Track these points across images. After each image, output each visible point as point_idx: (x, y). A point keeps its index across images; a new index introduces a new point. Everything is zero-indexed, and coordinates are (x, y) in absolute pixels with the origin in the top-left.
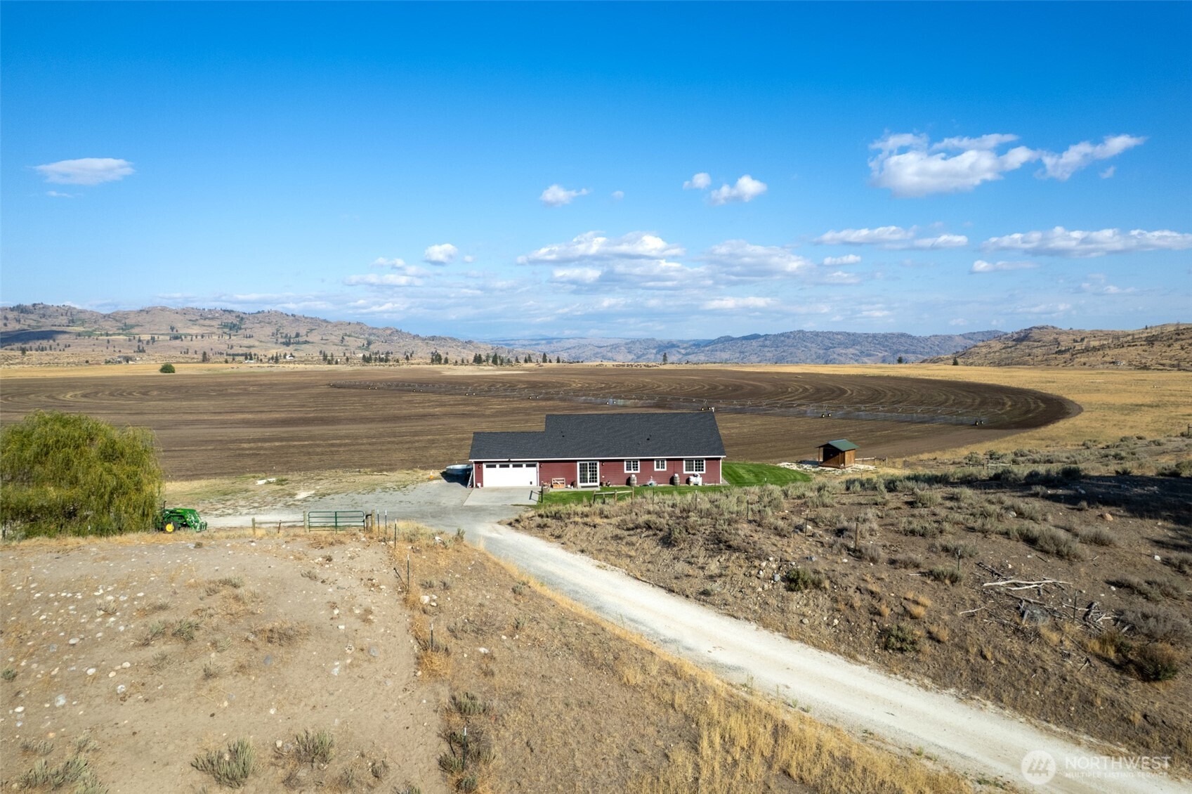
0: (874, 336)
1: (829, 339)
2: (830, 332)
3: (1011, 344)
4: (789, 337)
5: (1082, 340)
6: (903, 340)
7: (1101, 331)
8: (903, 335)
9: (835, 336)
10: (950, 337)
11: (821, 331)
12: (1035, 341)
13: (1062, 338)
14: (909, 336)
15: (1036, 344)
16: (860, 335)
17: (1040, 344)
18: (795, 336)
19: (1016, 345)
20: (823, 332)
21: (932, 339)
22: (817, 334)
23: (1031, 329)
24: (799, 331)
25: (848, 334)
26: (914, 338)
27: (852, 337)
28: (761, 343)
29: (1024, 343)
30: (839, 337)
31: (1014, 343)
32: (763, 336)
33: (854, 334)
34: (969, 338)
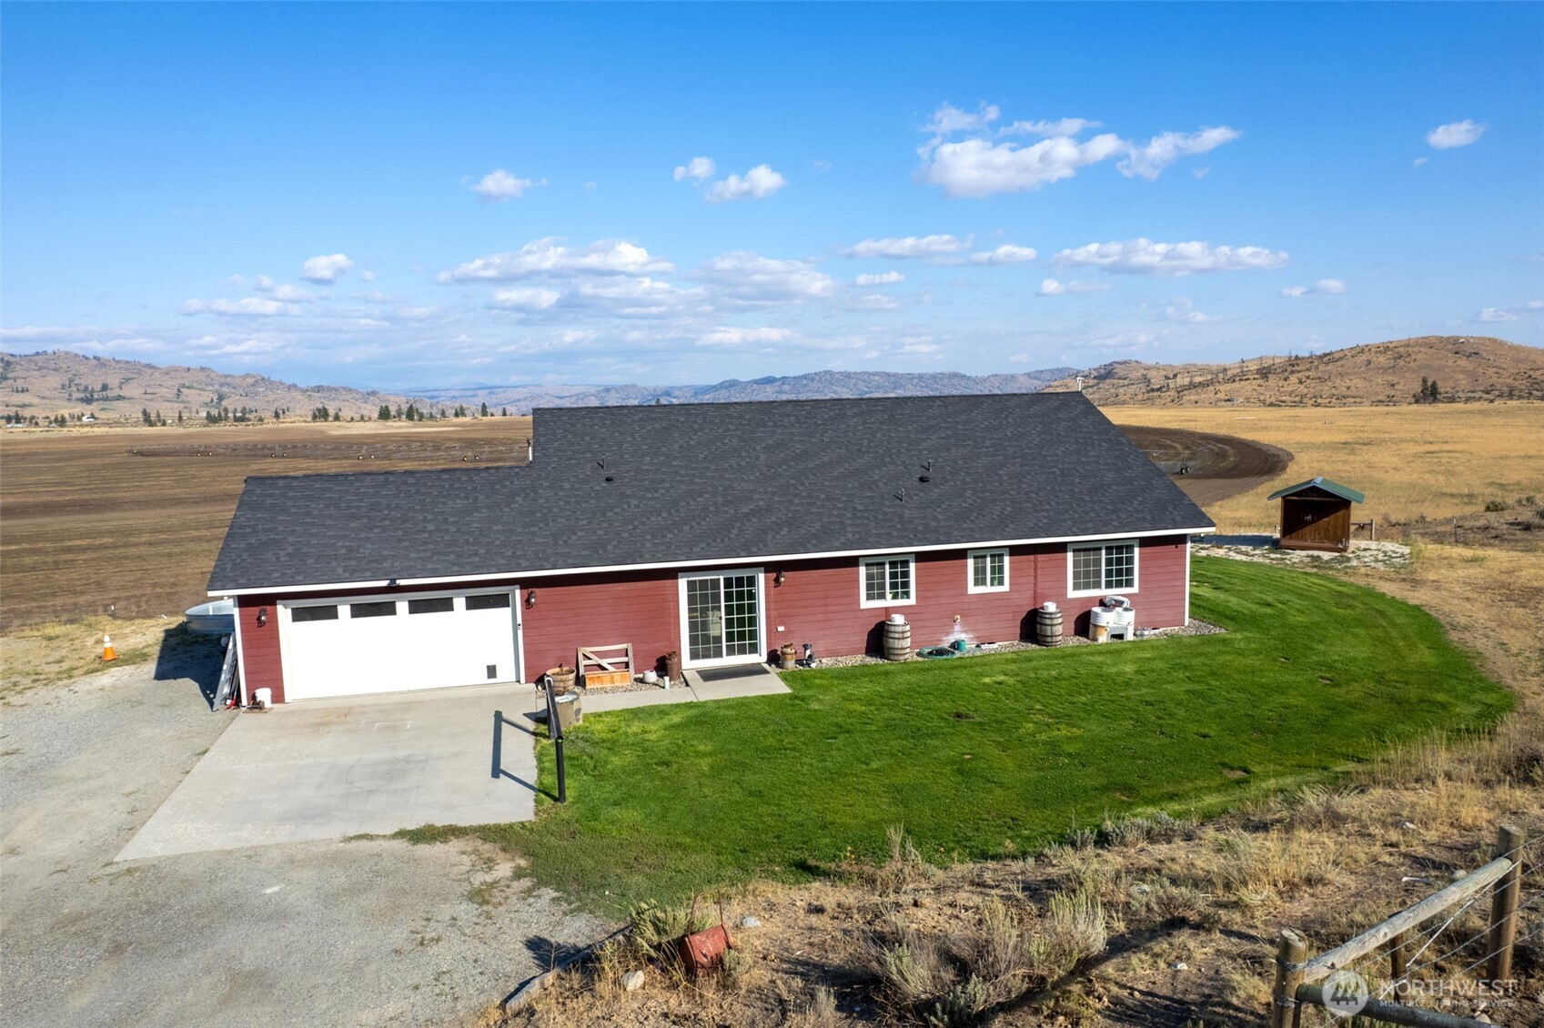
0: (921, 377)
1: (864, 381)
2: (865, 373)
3: (1092, 382)
4: (813, 380)
5: (1175, 376)
6: (954, 381)
7: (1195, 365)
8: (955, 375)
9: (871, 377)
10: (1012, 377)
11: (853, 371)
12: (1120, 378)
13: (1152, 374)
14: (964, 377)
15: (1122, 382)
16: (902, 376)
17: (1126, 382)
18: (821, 379)
19: (1098, 384)
20: (856, 373)
21: (992, 379)
22: (848, 375)
23: (1111, 364)
24: (826, 372)
25: (888, 375)
26: (969, 378)
27: (893, 379)
28: (777, 389)
29: (1108, 381)
30: (877, 378)
31: (1096, 381)
32: (779, 379)
33: (895, 375)
34: (1036, 378)
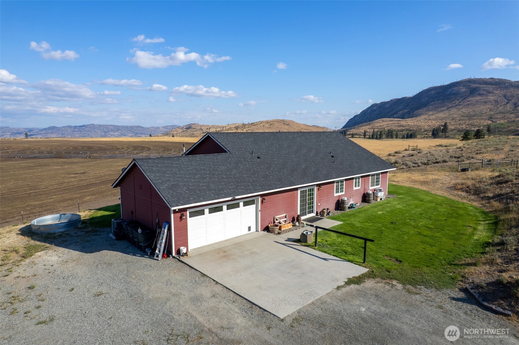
0: (127, 127)
1: (106, 128)
2: (106, 125)
4: (87, 127)
6: (139, 129)
8: (139, 127)
9: (109, 127)
10: (158, 127)
11: (102, 124)
14: (142, 127)
16: (120, 126)
18: (90, 127)
21: (151, 128)
22: (100, 126)
24: (92, 125)
25: (115, 126)
26: (144, 128)
27: (117, 127)
28: (73, 130)
30: (111, 127)
32: (73, 127)
33: (118, 126)
34: (166, 128)
